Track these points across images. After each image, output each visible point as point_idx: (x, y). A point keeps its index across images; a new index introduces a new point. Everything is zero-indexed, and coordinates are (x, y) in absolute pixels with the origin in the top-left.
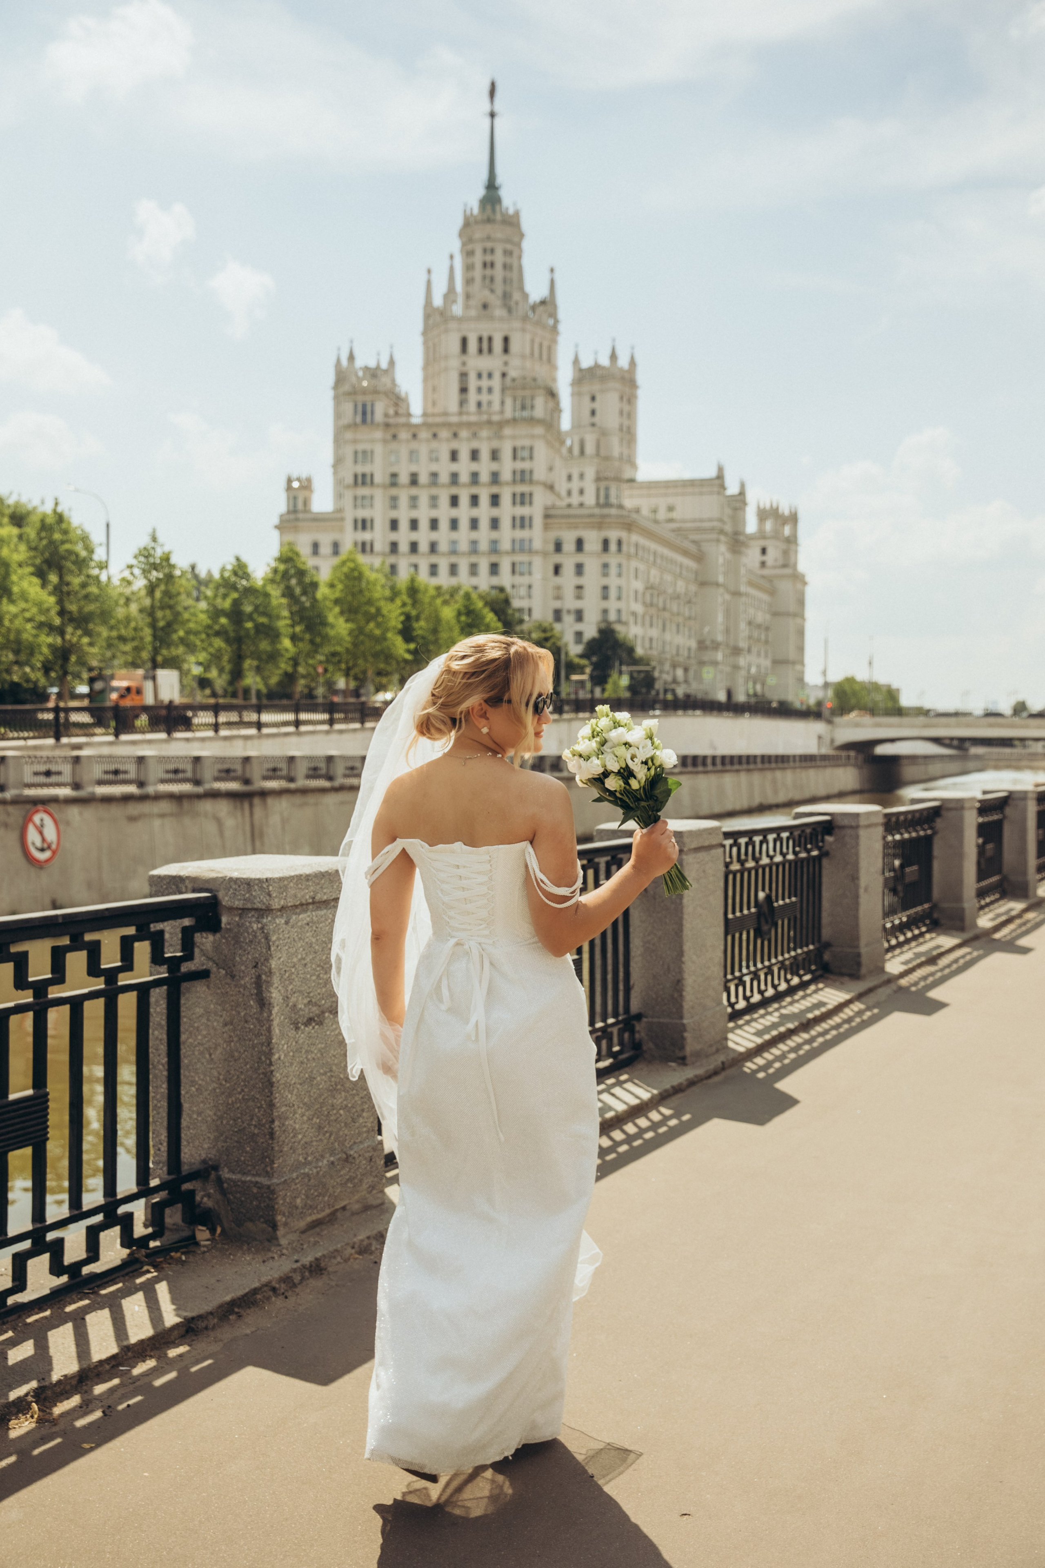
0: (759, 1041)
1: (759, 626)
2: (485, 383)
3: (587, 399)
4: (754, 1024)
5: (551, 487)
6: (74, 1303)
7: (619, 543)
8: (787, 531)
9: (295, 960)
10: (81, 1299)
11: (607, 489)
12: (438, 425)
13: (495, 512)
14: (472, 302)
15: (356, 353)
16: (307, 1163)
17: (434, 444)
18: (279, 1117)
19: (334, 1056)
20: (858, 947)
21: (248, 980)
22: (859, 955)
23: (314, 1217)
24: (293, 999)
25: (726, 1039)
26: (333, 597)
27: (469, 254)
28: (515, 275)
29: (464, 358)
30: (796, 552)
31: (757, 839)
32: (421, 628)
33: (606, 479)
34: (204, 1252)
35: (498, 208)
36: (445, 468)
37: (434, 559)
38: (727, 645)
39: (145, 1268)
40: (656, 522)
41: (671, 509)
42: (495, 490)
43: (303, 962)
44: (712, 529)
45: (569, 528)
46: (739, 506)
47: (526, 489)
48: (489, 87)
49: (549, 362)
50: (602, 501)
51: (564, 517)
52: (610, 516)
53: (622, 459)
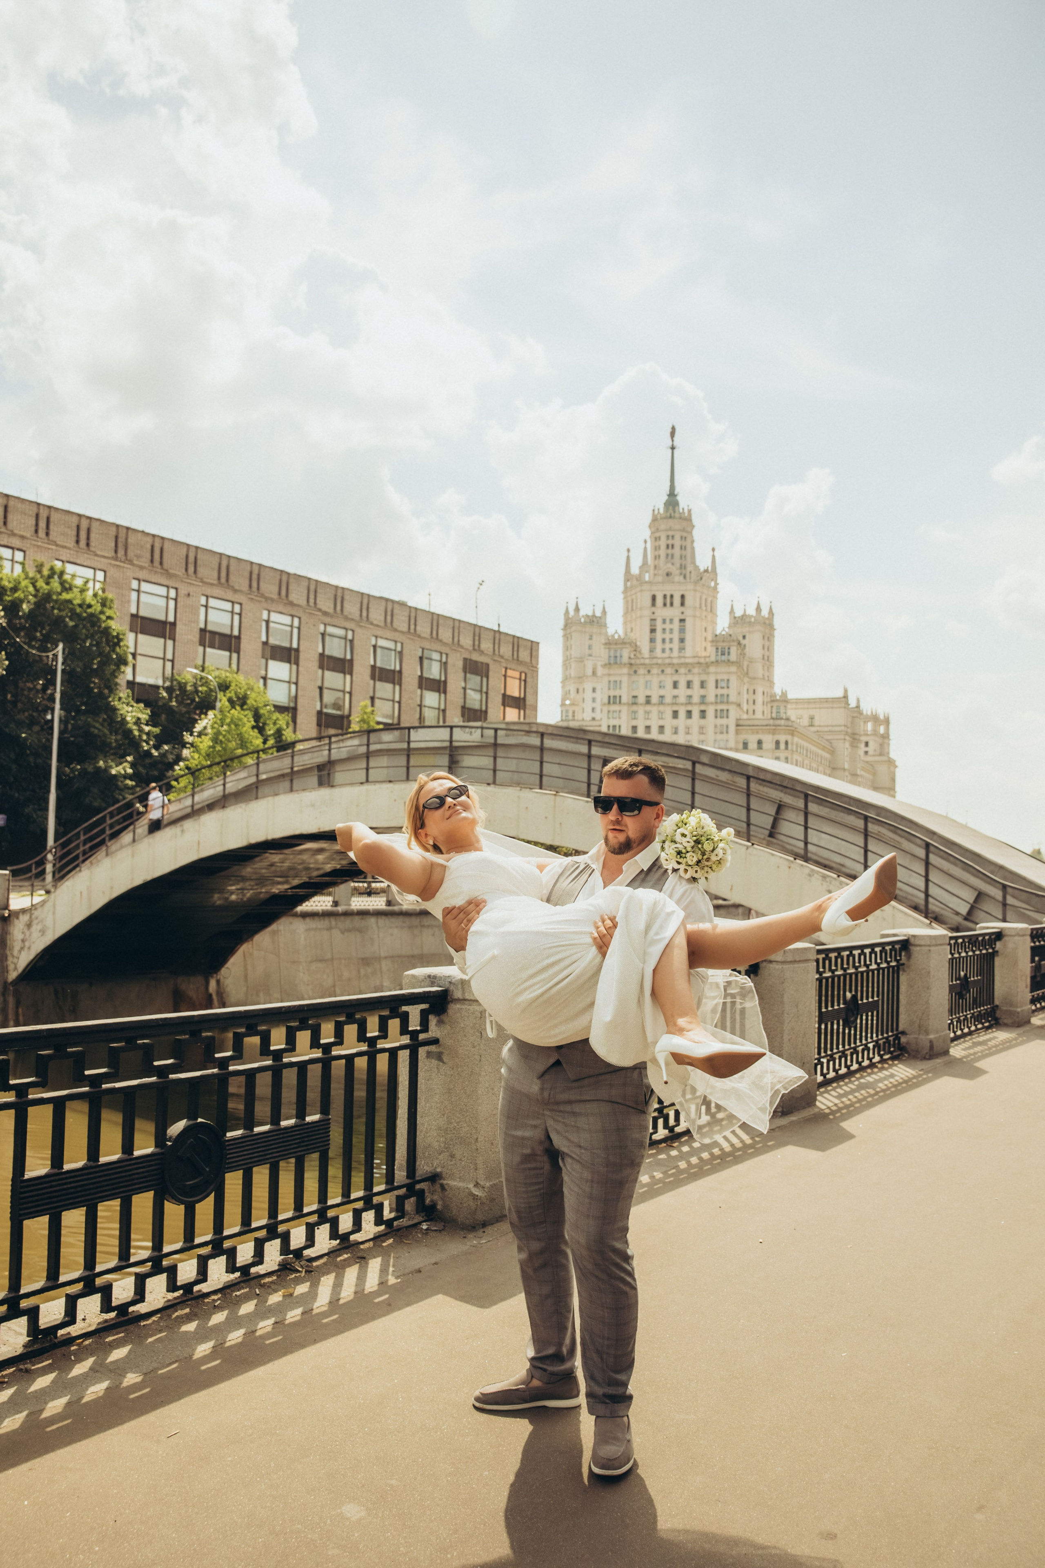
2: (668, 626)
5: (739, 705)
7: (787, 743)
8: (884, 730)
11: (778, 707)
13: (703, 722)
14: (659, 572)
15: (580, 606)
17: (662, 677)
27: (657, 539)
28: (688, 553)
29: (653, 609)
30: (889, 745)
33: (777, 701)
35: (677, 508)
36: (669, 692)
40: (805, 727)
41: (812, 718)
42: (703, 708)
44: (841, 731)
45: (753, 733)
46: (855, 715)
47: (724, 707)
48: (670, 430)
49: (711, 611)
50: (774, 715)
51: (749, 726)
52: (779, 726)
53: (764, 679)
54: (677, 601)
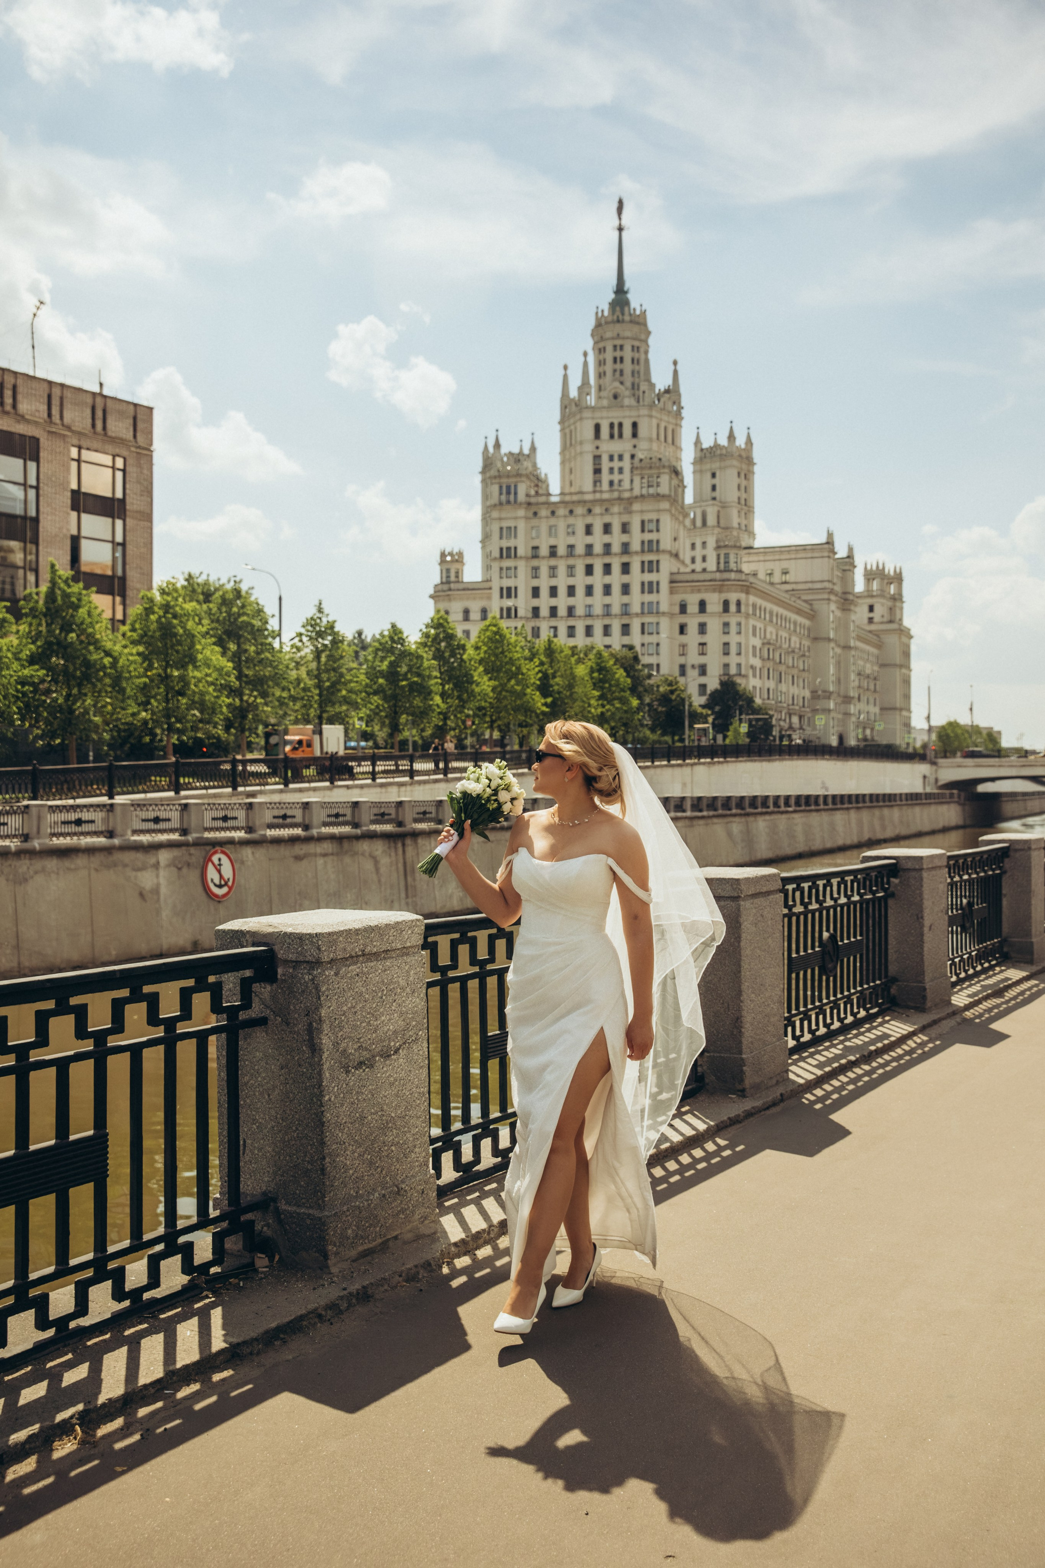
0: (819, 1073)
1: (868, 677)
2: (616, 464)
3: (709, 475)
4: (817, 1057)
5: (676, 556)
6: (134, 1327)
7: (739, 603)
8: (892, 589)
9: (345, 1008)
10: (141, 1324)
11: (727, 556)
12: (573, 502)
13: (626, 579)
14: (603, 394)
15: (501, 441)
16: (357, 1197)
17: (571, 520)
18: (330, 1154)
19: (385, 1097)
20: (922, 981)
21: (301, 1027)
22: (925, 989)
23: (366, 1247)
24: (343, 1045)
25: (787, 1071)
26: (478, 658)
27: (601, 351)
28: (641, 368)
29: (598, 443)
30: (901, 609)
31: (821, 883)
32: (558, 684)
33: (726, 546)
34: (262, 1279)
35: (626, 309)
36: (580, 541)
37: (571, 622)
38: (839, 695)
39: (205, 1293)
40: (772, 584)
41: (784, 572)
42: (625, 559)
43: (353, 1010)
44: (823, 590)
45: (692, 592)
46: (847, 568)
47: (652, 557)
48: (615, 205)
49: (673, 443)
50: (722, 566)
51: (687, 582)
52: (728, 580)
53: (740, 528)
54: (627, 430)
